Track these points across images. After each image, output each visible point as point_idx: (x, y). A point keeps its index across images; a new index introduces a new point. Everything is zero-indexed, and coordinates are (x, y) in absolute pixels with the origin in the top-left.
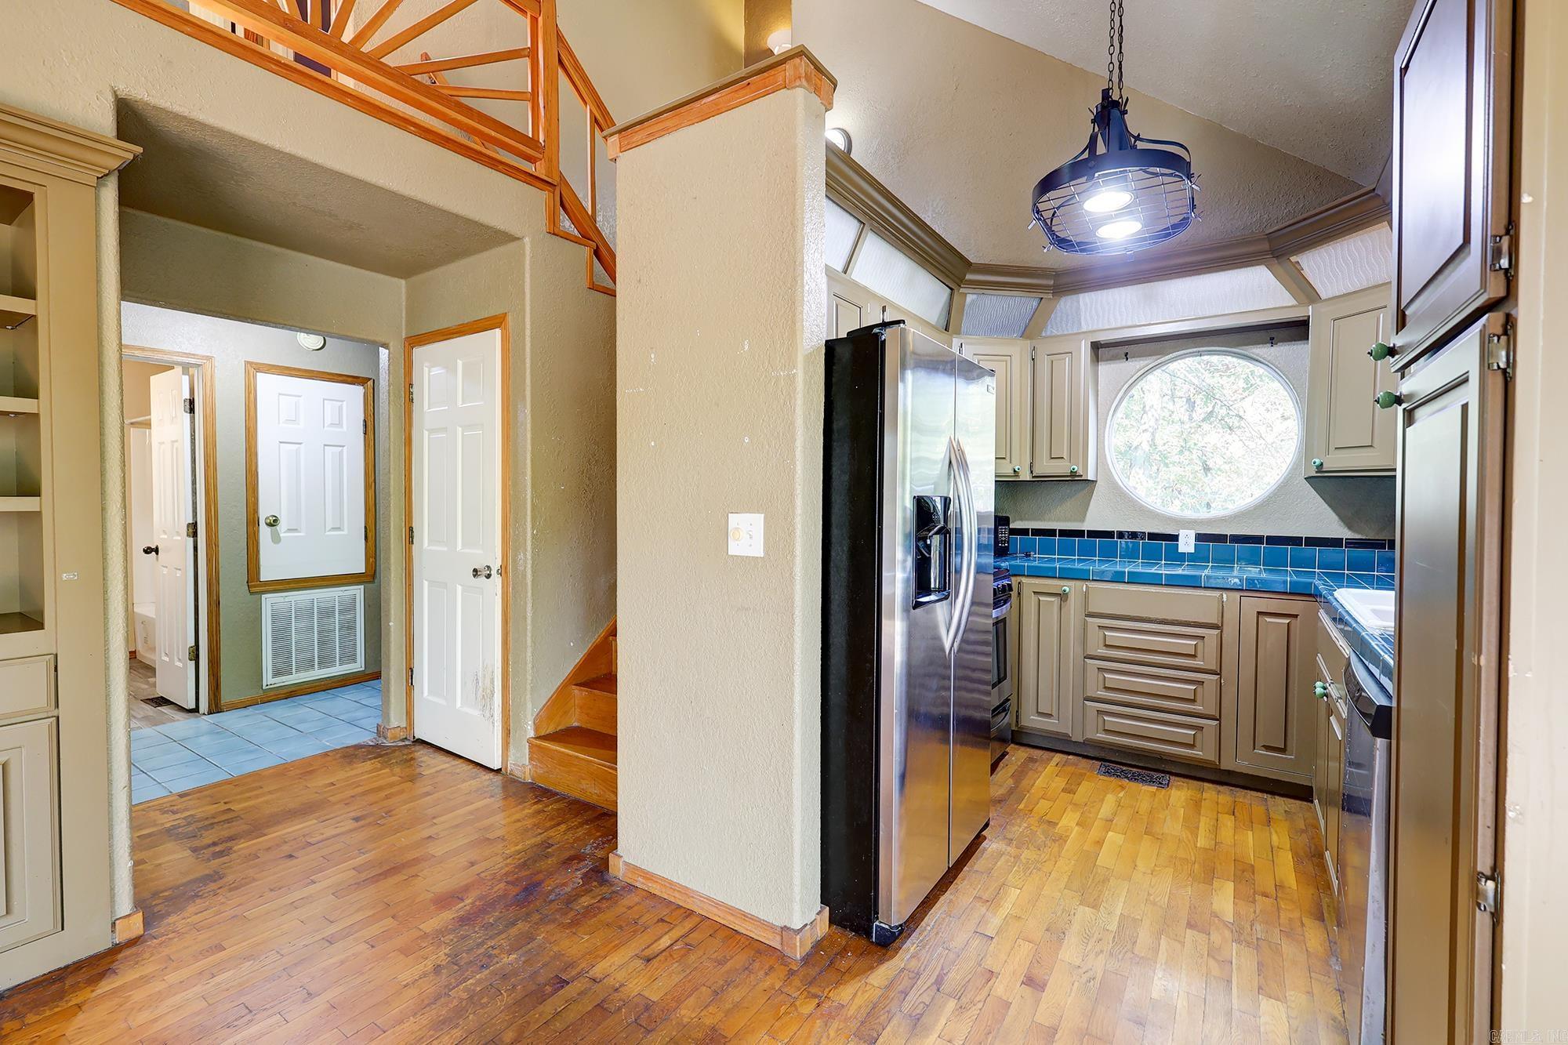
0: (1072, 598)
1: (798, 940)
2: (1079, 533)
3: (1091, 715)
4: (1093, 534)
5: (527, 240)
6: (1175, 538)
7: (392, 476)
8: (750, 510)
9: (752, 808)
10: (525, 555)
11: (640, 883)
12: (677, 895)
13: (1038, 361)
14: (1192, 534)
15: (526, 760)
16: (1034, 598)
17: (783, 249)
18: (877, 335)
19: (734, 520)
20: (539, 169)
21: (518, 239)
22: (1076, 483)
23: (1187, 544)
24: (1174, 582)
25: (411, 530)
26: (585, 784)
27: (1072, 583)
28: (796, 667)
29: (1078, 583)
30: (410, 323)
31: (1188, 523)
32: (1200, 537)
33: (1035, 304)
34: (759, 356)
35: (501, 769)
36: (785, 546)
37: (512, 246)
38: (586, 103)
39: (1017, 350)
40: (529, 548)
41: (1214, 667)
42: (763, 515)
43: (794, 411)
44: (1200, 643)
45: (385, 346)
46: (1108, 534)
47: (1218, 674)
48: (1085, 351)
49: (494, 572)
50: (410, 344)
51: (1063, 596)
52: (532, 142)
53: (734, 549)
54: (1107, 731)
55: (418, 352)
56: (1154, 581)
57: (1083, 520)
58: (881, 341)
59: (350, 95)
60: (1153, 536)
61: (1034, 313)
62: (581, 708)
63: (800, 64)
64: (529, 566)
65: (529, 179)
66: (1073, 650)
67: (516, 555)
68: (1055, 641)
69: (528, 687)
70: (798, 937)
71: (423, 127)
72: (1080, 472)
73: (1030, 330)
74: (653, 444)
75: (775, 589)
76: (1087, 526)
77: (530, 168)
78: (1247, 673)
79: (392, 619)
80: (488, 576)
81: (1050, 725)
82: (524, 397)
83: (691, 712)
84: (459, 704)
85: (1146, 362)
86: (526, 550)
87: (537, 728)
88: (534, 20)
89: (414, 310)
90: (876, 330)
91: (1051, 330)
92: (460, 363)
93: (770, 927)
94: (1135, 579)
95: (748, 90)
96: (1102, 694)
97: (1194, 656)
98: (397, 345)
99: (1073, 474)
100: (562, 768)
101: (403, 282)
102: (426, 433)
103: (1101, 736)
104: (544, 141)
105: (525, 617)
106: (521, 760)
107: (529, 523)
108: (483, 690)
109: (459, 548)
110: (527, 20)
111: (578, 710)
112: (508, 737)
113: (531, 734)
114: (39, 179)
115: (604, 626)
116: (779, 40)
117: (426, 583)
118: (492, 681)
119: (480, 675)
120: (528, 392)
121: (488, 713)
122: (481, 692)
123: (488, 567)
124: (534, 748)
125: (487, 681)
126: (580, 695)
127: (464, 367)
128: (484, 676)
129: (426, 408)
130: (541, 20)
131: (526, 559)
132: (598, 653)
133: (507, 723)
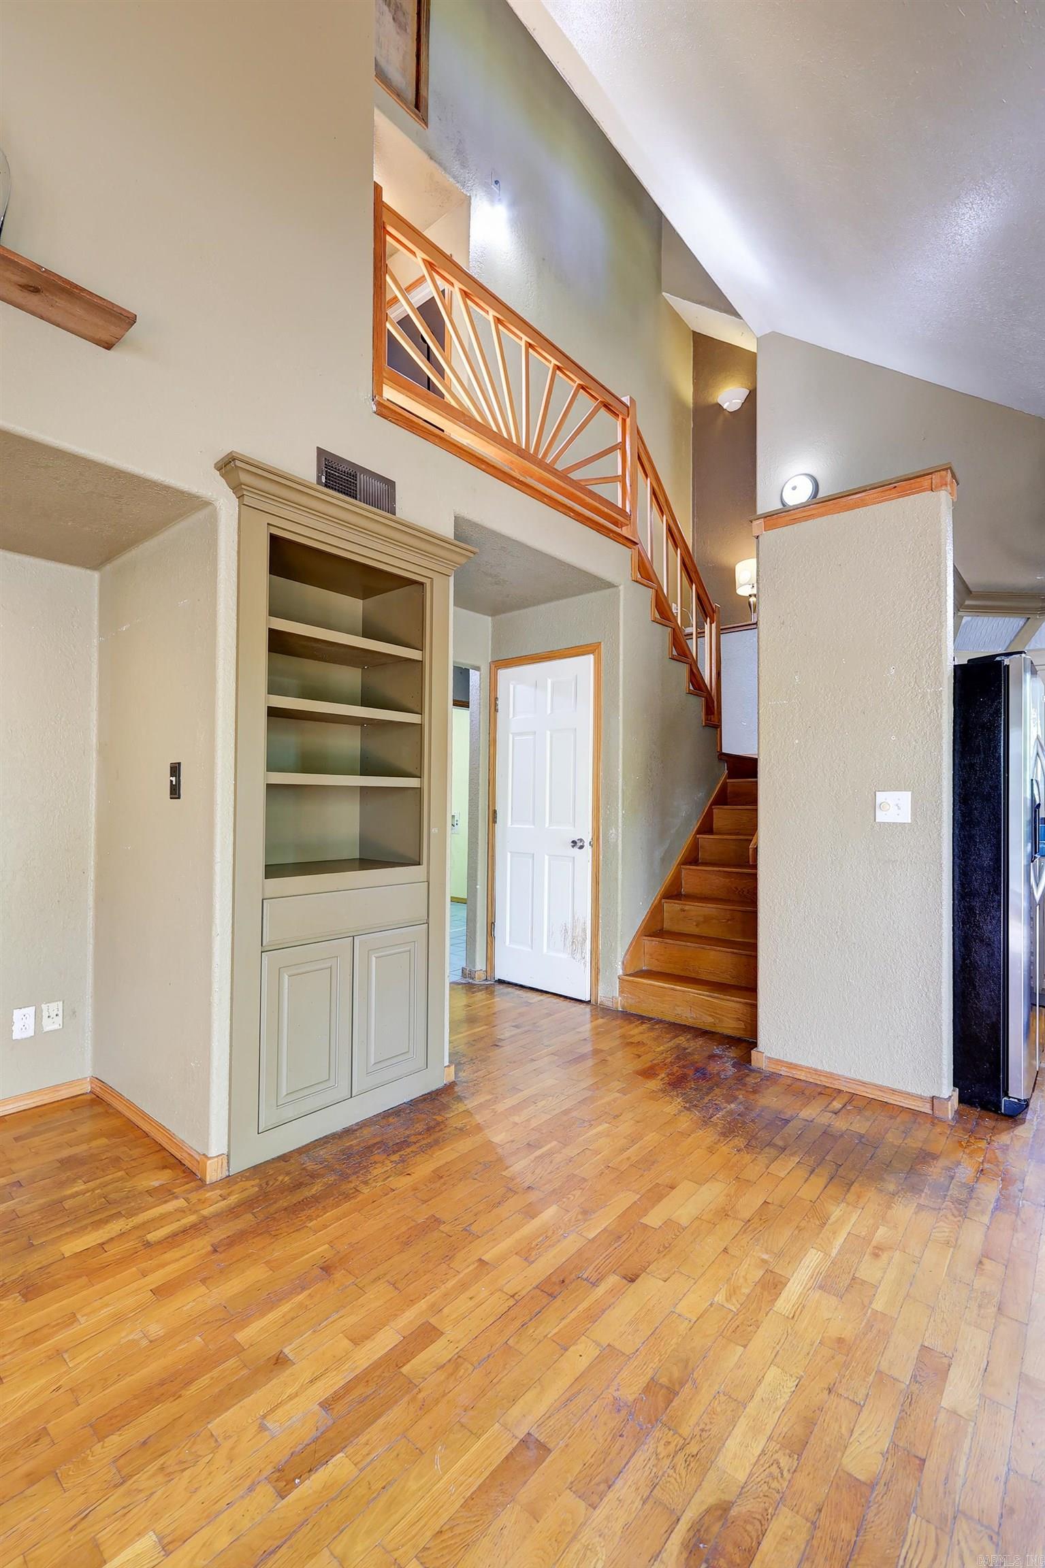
1: (950, 1105)
5: (621, 588)
7: (481, 769)
8: (897, 789)
9: (900, 1009)
10: (617, 830)
11: (783, 1071)
12: (822, 1078)
15: (616, 993)
17: (929, 603)
18: (1000, 662)
19: (881, 797)
20: (626, 532)
21: (616, 586)
25: (495, 812)
26: (679, 1010)
28: (944, 903)
30: (495, 649)
33: (1022, 623)
34: (905, 678)
35: (590, 1001)
36: (933, 814)
37: (608, 592)
38: (647, 476)
40: (620, 825)
42: (910, 793)
43: (941, 717)
45: (477, 669)
49: (587, 844)
50: (495, 667)
52: (622, 511)
53: (881, 817)
55: (503, 674)
58: (1004, 667)
61: (1021, 630)
62: (651, 955)
63: (946, 476)
64: (620, 839)
65: (625, 542)
67: (607, 831)
69: (619, 935)
70: (950, 1102)
71: (577, 512)
74: (797, 741)
75: (923, 846)
77: (616, 528)
79: (479, 883)
80: (581, 847)
82: (618, 707)
83: (837, 939)
84: (545, 950)
86: (618, 826)
87: (624, 968)
88: (624, 421)
89: (498, 640)
90: (998, 659)
92: (549, 681)
93: (921, 1098)
95: (894, 491)
98: (485, 668)
100: (654, 998)
101: (490, 618)
102: (511, 736)
104: (628, 510)
105: (616, 879)
106: (611, 993)
107: (620, 805)
108: (573, 938)
109: (547, 825)
110: (619, 423)
111: (647, 956)
112: (598, 974)
113: (620, 972)
114: (430, 574)
115: (659, 890)
116: (730, 396)
117: (509, 854)
118: (584, 930)
119: (569, 926)
120: (621, 704)
121: (578, 956)
122: (570, 939)
123: (581, 840)
124: (625, 983)
125: (579, 930)
126: (650, 944)
127: (553, 684)
128: (574, 927)
129: (511, 716)
130: (628, 420)
131: (618, 834)
132: (656, 912)
133: (597, 963)
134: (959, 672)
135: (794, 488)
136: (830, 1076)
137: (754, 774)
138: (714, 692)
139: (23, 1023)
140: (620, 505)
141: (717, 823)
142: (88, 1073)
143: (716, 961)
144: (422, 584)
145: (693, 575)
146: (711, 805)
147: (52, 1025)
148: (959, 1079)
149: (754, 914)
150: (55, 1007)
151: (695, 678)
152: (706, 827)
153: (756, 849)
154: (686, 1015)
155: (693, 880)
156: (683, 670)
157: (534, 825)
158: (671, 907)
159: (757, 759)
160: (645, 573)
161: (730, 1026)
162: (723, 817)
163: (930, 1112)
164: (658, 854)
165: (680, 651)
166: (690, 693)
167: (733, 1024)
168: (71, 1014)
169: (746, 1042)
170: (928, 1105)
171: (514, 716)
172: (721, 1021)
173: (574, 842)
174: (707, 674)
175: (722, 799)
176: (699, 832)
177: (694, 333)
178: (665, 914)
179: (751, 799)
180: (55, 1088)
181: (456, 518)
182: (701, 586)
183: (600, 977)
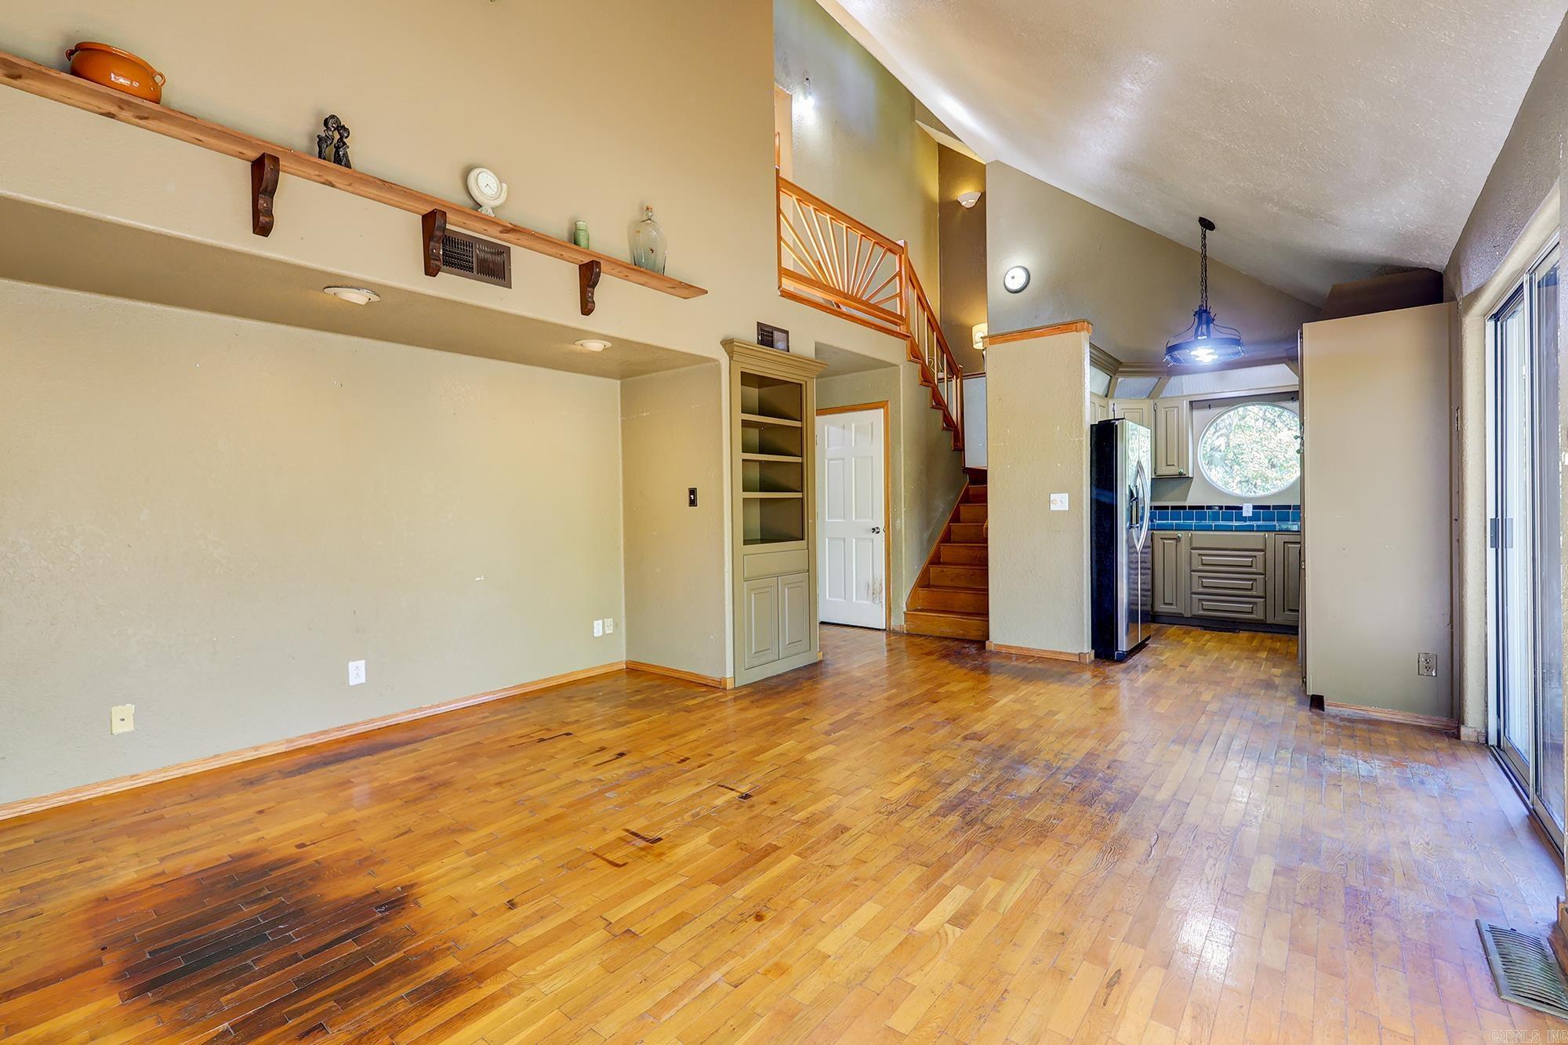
0: (1183, 539)
1: (1088, 657)
2: (1184, 508)
3: (1195, 602)
4: (1191, 508)
5: (901, 366)
6: (1241, 508)
8: (1061, 492)
10: (901, 520)
11: (1004, 649)
12: (1024, 651)
13: (1158, 413)
14: (1251, 505)
15: (902, 622)
16: (1161, 542)
17: (1076, 392)
18: (1113, 423)
19: (1053, 496)
20: (902, 329)
21: (897, 366)
22: (1182, 479)
23: (1248, 511)
24: (1238, 529)
27: (1183, 532)
28: (1084, 552)
29: (1187, 532)
31: (1248, 500)
32: (1255, 507)
33: (1156, 380)
34: (1065, 432)
35: (885, 629)
36: (1080, 506)
37: (893, 369)
38: (914, 288)
39: (1146, 405)
40: (903, 517)
41: (1261, 571)
42: (1067, 494)
43: (1082, 453)
44: (1254, 559)
46: (1202, 507)
47: (1263, 574)
48: (1186, 404)
49: (881, 530)
51: (1178, 539)
52: (900, 317)
53: (1053, 507)
54: (1204, 610)
55: (820, 419)
56: (1229, 529)
57: (1185, 500)
59: (858, 319)
60: (1228, 508)
61: (1155, 386)
62: (923, 597)
63: (1084, 324)
64: (904, 525)
65: (903, 335)
66: (1184, 568)
67: (895, 521)
68: (1174, 564)
70: (1088, 655)
71: (875, 324)
72: (1185, 473)
73: (1153, 394)
74: (1009, 466)
75: (1074, 522)
76: (1187, 504)
77: (897, 329)
78: (1280, 572)
80: (878, 532)
81: (1172, 609)
82: (900, 442)
83: (1031, 575)
84: (854, 599)
85: (1219, 410)
87: (907, 606)
88: (900, 256)
90: (1113, 421)
91: (1164, 394)
92: (853, 425)
93: (1076, 654)
94: (1218, 528)
96: (1201, 590)
97: (1251, 566)
99: (1181, 474)
100: (926, 623)
102: (826, 461)
103: (1201, 612)
104: (904, 315)
105: (901, 552)
106: (899, 622)
107: (903, 505)
108: (874, 590)
109: (854, 519)
110: (897, 258)
111: (921, 601)
112: (890, 612)
113: (905, 610)
114: (805, 379)
115: (926, 560)
116: (966, 195)
117: (827, 539)
118: (881, 584)
119: (871, 583)
120: (902, 441)
121: (877, 602)
122: (871, 592)
123: (878, 528)
124: (908, 616)
125: (877, 586)
126: (923, 592)
127: (856, 427)
128: (874, 584)
129: (826, 447)
130: (903, 256)
131: (902, 523)
132: (925, 574)
133: (890, 605)
134: (1094, 429)
135: (1013, 278)
136: (1028, 649)
137: (985, 482)
138: (959, 427)
139: (598, 629)
140: (899, 313)
141: (963, 516)
142: (624, 658)
143: (964, 599)
144: (801, 385)
145: (944, 349)
146: (959, 502)
147: (609, 631)
148: (1095, 644)
149: (987, 570)
150: (609, 621)
151: (947, 418)
152: (956, 518)
153: (987, 528)
154: (947, 631)
155: (947, 552)
156: (939, 414)
157: (844, 518)
158: (933, 570)
159: (986, 470)
160: (915, 354)
161: (974, 634)
162: (966, 511)
163: (1078, 660)
164: (926, 536)
165: (938, 403)
166: (944, 429)
167: (976, 633)
168: (616, 625)
169: (981, 642)
170: (1078, 658)
171: (828, 447)
172: (968, 632)
173: (874, 529)
174: (954, 415)
175: (966, 499)
176: (951, 521)
177: (939, 144)
178: (931, 575)
179: (982, 498)
180: (612, 665)
181: (816, 343)
182: (949, 355)
183: (892, 614)
